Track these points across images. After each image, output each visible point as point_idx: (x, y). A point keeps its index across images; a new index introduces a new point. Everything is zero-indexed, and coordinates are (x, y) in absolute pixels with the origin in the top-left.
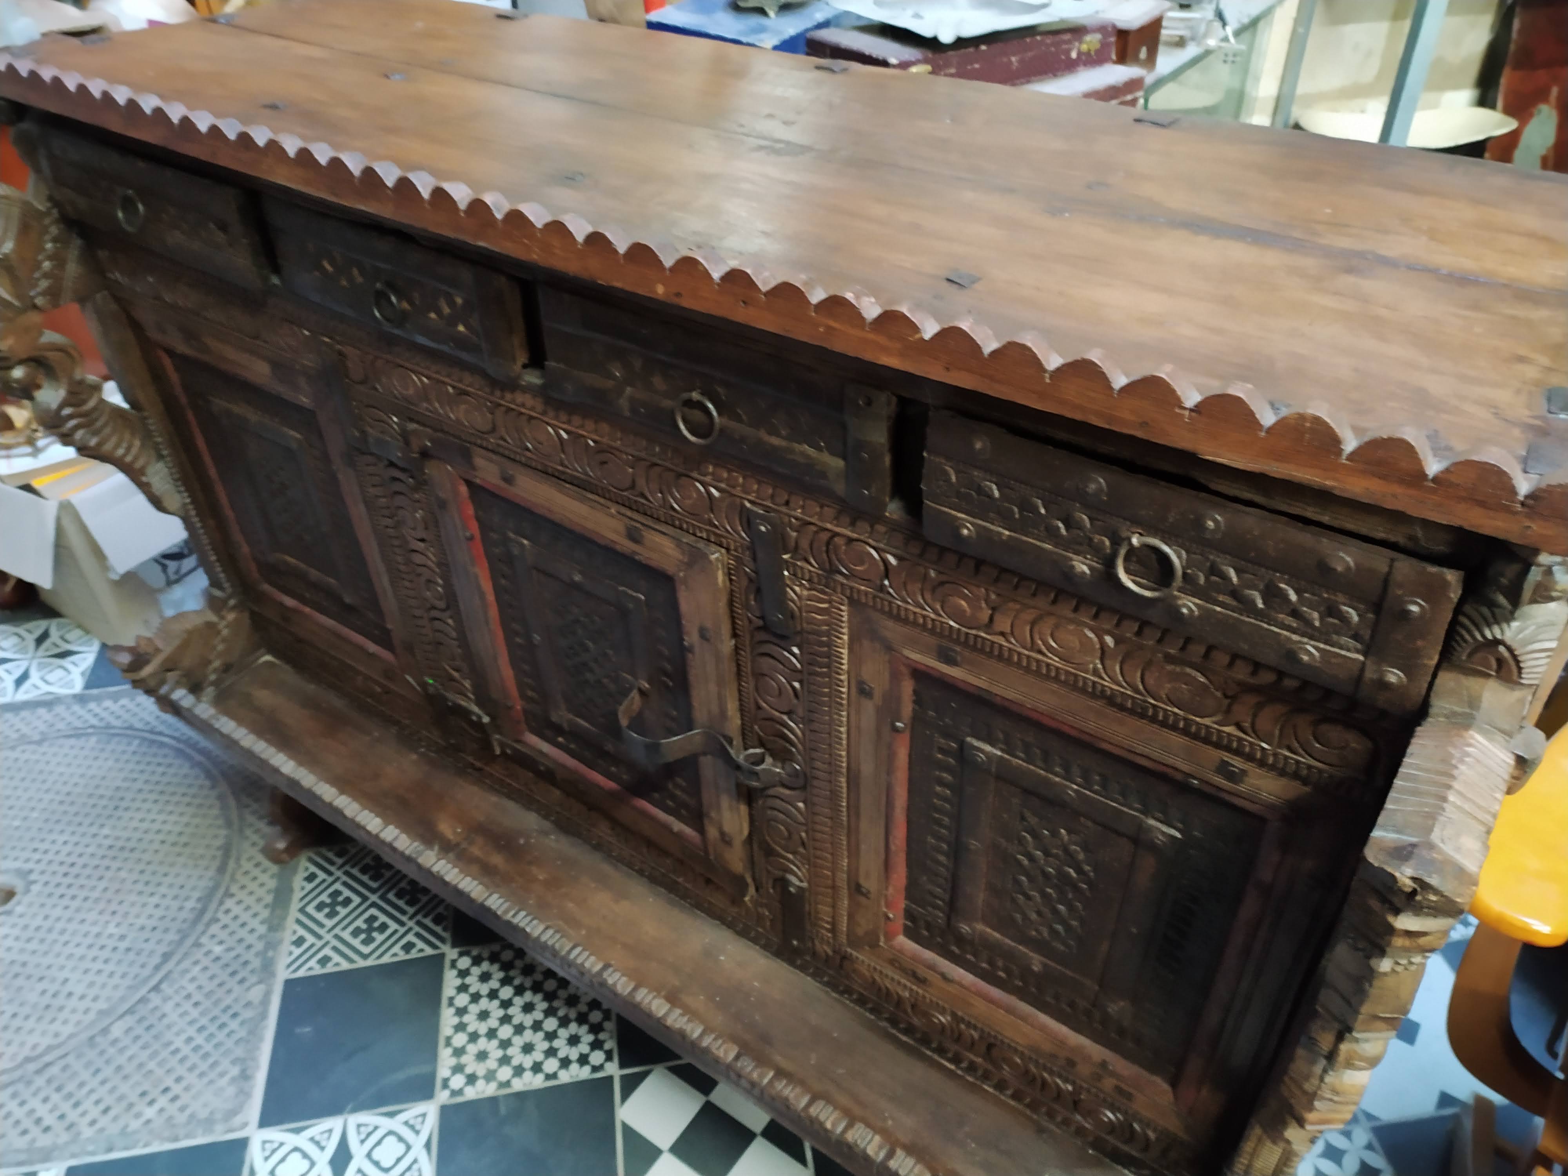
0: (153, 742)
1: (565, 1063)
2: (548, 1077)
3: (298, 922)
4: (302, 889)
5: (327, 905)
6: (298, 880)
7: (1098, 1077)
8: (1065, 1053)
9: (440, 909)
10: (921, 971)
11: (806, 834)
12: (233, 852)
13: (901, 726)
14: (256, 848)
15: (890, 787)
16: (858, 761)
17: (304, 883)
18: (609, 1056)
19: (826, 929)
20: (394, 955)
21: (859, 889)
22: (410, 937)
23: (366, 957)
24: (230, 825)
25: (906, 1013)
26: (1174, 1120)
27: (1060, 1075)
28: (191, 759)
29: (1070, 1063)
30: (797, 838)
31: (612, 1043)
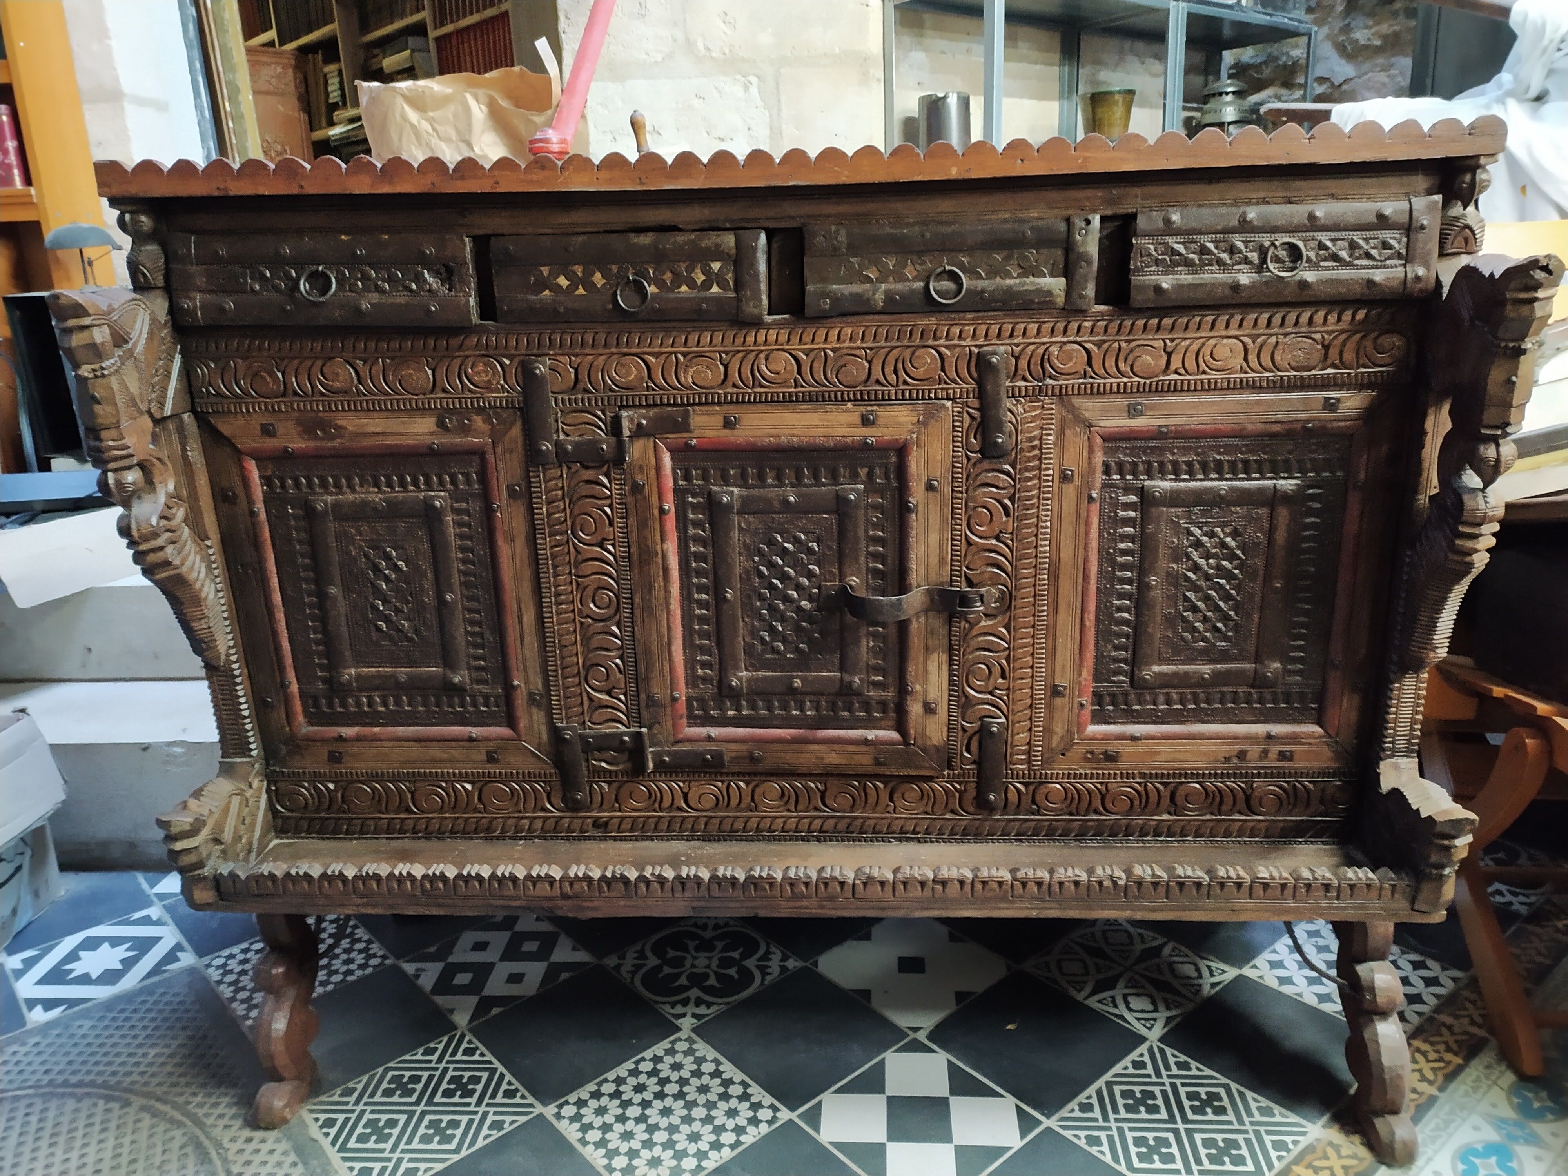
1: (740, 1130)
2: (733, 1147)
3: (345, 1159)
4: (327, 1135)
5: (371, 1134)
6: (315, 1131)
7: (1265, 752)
8: (1237, 748)
9: (504, 1086)
10: (1112, 747)
11: (1008, 659)
12: (206, 1143)
13: (1094, 495)
14: (234, 1128)
15: (1086, 561)
16: (1059, 550)
17: (325, 1130)
18: (775, 1109)
19: (1021, 762)
20: (486, 1137)
21: (1055, 692)
22: (490, 1118)
23: (457, 1150)
24: (180, 1125)
25: (1096, 812)
26: (1327, 753)
27: (1235, 775)
28: (72, 1095)
29: (1242, 755)
30: (997, 670)
31: (768, 1100)
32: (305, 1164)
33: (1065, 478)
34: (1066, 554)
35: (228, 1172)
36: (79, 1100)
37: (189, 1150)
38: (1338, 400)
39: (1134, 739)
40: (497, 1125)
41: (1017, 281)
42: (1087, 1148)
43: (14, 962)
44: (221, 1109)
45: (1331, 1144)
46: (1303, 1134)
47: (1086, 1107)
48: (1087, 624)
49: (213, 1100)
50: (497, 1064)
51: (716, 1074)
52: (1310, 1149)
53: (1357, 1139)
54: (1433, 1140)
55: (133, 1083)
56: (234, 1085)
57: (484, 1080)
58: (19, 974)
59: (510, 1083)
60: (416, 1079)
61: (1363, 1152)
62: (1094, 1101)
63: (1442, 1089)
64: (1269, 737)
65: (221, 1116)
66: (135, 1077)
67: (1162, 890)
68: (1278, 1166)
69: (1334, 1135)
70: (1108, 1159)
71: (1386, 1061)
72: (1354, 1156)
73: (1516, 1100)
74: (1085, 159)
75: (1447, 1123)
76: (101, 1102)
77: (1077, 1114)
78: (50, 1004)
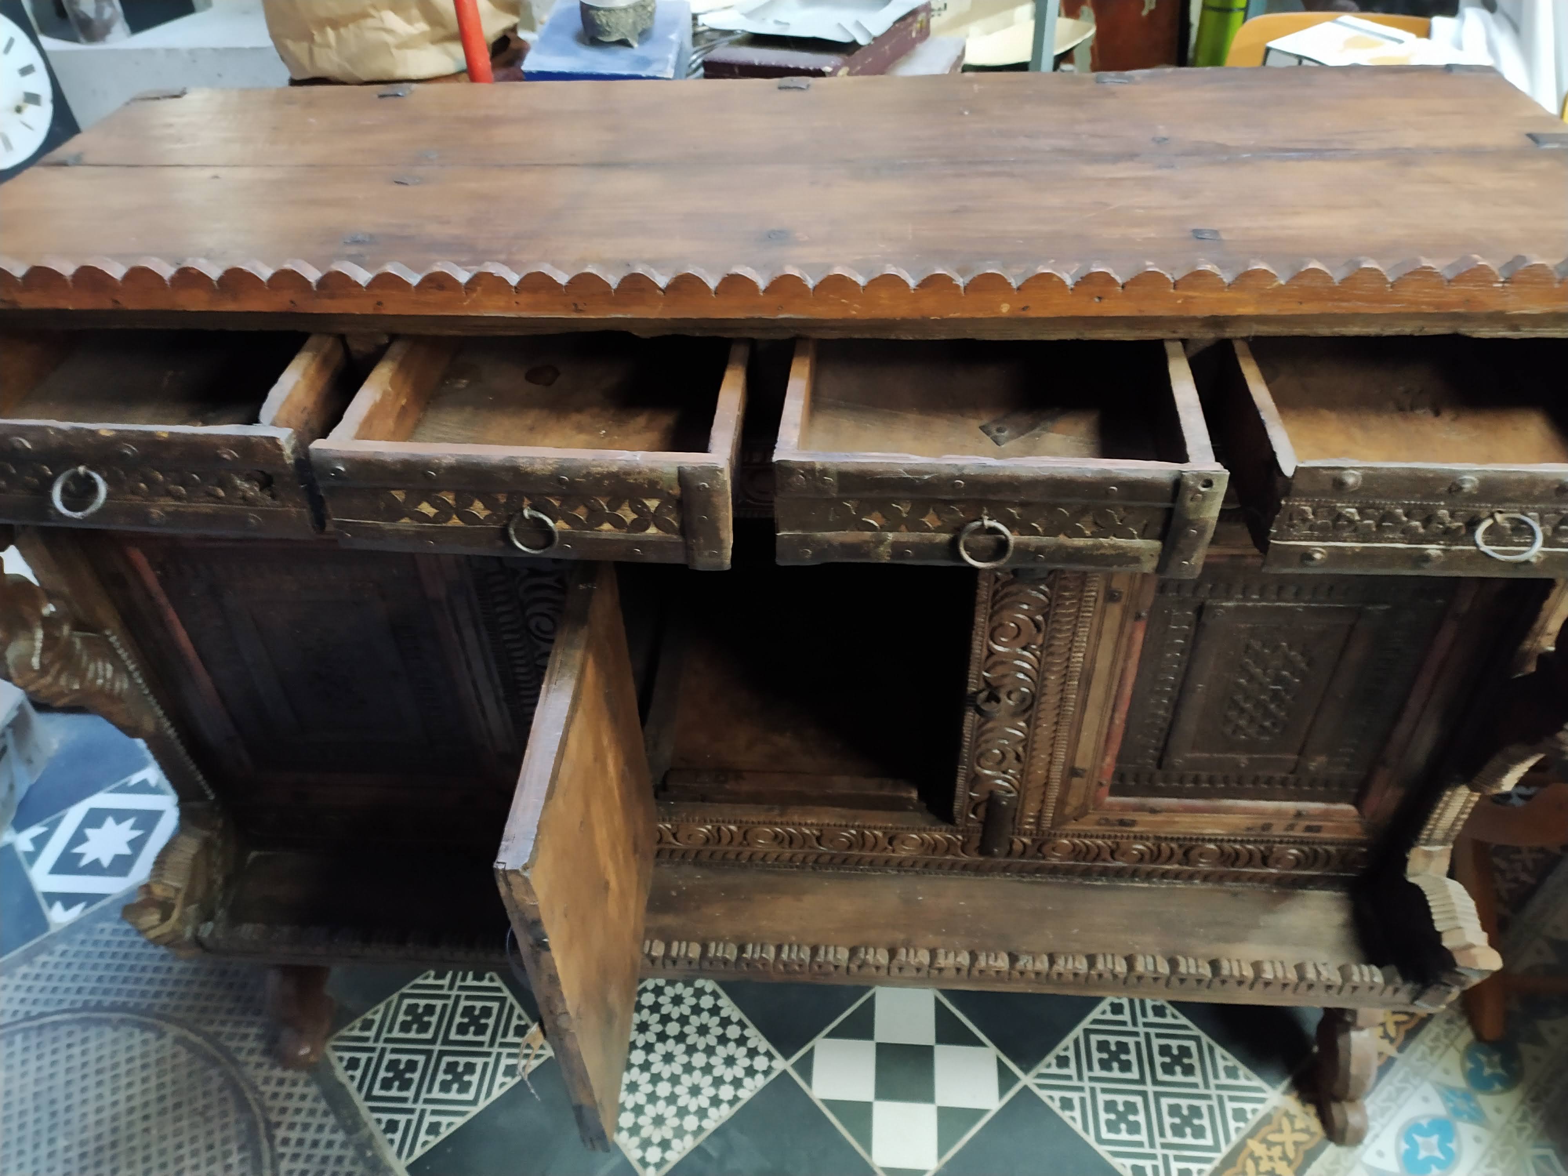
0: (41, 1028)
1: (737, 1083)
2: (731, 1103)
3: (373, 1110)
4: (352, 1078)
5: (393, 1079)
6: (341, 1074)
7: (1291, 827)
8: (1261, 822)
9: (515, 1022)
10: (1129, 816)
11: (1024, 747)
12: (243, 1084)
13: (1144, 614)
14: (266, 1067)
15: (1123, 671)
16: (1094, 660)
17: (350, 1073)
18: (769, 1056)
19: (1030, 823)
20: (502, 1085)
21: (1073, 772)
22: (505, 1062)
23: (474, 1102)
24: (215, 1062)
25: (1104, 860)
26: (1357, 828)
27: (1255, 842)
28: (107, 1021)
29: (1267, 827)
30: (1011, 756)
31: (764, 1045)
32: (336, 1114)
33: (1112, 598)
34: (1103, 664)
35: (268, 1123)
36: (115, 1029)
37: (227, 1093)
39: (1153, 810)
40: (510, 1071)
42: (1059, 1111)
43: (23, 841)
44: (249, 1045)
46: (1263, 1101)
47: (1063, 1062)
48: (1117, 722)
49: (243, 1030)
50: (506, 993)
51: (715, 1011)
52: (1267, 1120)
55: (164, 1007)
56: (258, 1013)
57: (495, 1012)
58: (32, 857)
59: (520, 1017)
60: (430, 1010)
62: (1071, 1054)
63: (1401, 1049)
64: (1299, 815)
65: (251, 1052)
66: (164, 1000)
69: (1291, 1103)
70: (1078, 1127)
73: (1469, 1065)
75: (1400, 1091)
76: (137, 1031)
77: (1054, 1070)
78: (69, 900)
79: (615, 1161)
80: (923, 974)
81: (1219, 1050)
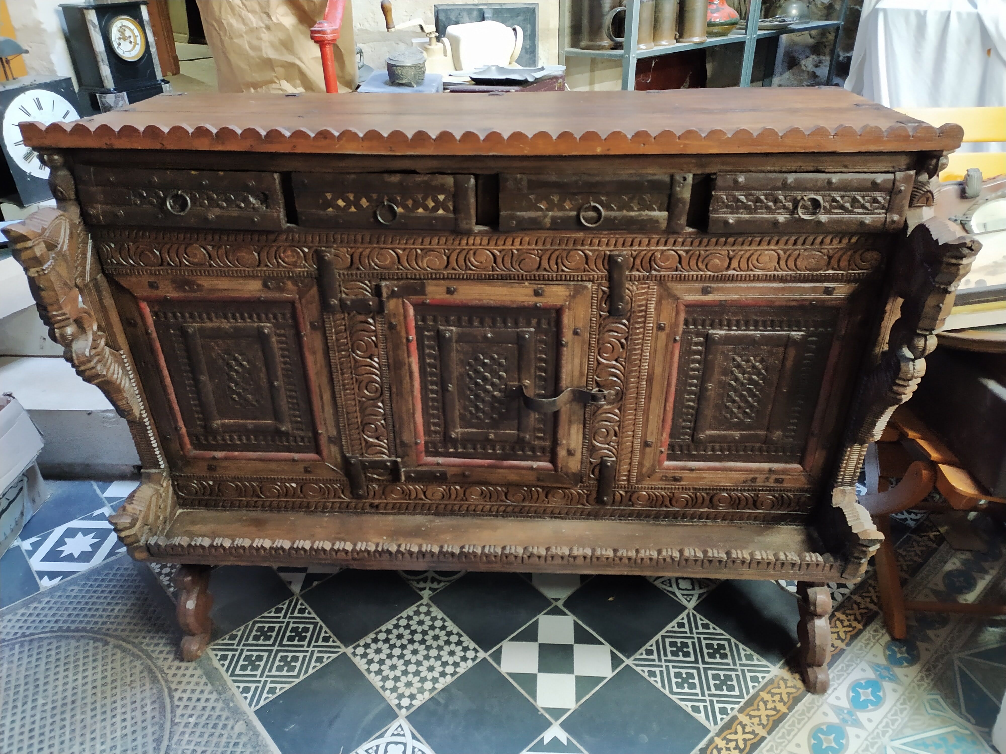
0: (31, 641)
1: (456, 665)
2: (452, 675)
3: (234, 681)
4: (223, 665)
5: (248, 665)
6: (216, 663)
7: (767, 479)
8: (751, 476)
9: (323, 634)
10: (678, 474)
11: (619, 426)
12: (155, 669)
13: (678, 338)
14: (170, 660)
15: (670, 375)
16: (653, 368)
17: (222, 662)
18: (476, 651)
19: (624, 480)
20: (314, 667)
21: (646, 444)
22: (316, 655)
23: (297, 676)
24: (139, 657)
25: (666, 506)
26: (803, 479)
27: (748, 490)
28: (74, 637)
29: (754, 480)
30: (612, 432)
31: (472, 645)
32: (212, 684)
33: (660, 328)
34: (658, 370)
35: (169, 688)
36: (78, 641)
37: (145, 674)
38: (834, 288)
39: (691, 470)
40: (320, 660)
41: (637, 213)
42: (648, 678)
43: (26, 545)
44: (160, 648)
45: (782, 679)
46: (768, 672)
47: (649, 652)
48: (668, 409)
49: (156, 641)
50: (318, 620)
51: (443, 628)
52: (771, 681)
53: (797, 676)
54: (839, 677)
55: (108, 629)
56: (166, 632)
57: (311, 630)
58: (31, 553)
59: (326, 632)
60: (272, 629)
61: (799, 684)
62: (654, 648)
63: (848, 645)
64: (770, 471)
65: (161, 652)
66: (108, 626)
67: (699, 563)
68: (752, 692)
69: (785, 673)
70: (659, 686)
71: (817, 642)
72: (794, 687)
73: (888, 653)
74: (685, 145)
75: (848, 666)
76: (91, 642)
77: (644, 656)
78: (52, 575)
79: (382, 706)
80: (565, 561)
81: (741, 646)
